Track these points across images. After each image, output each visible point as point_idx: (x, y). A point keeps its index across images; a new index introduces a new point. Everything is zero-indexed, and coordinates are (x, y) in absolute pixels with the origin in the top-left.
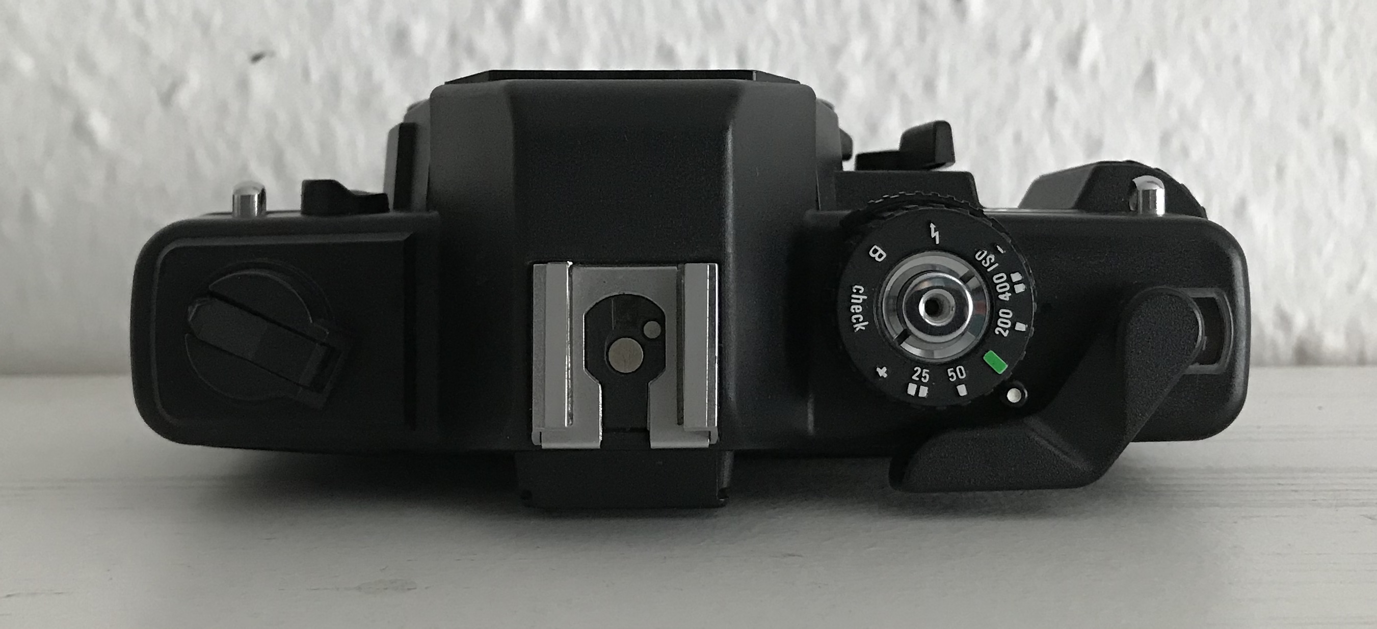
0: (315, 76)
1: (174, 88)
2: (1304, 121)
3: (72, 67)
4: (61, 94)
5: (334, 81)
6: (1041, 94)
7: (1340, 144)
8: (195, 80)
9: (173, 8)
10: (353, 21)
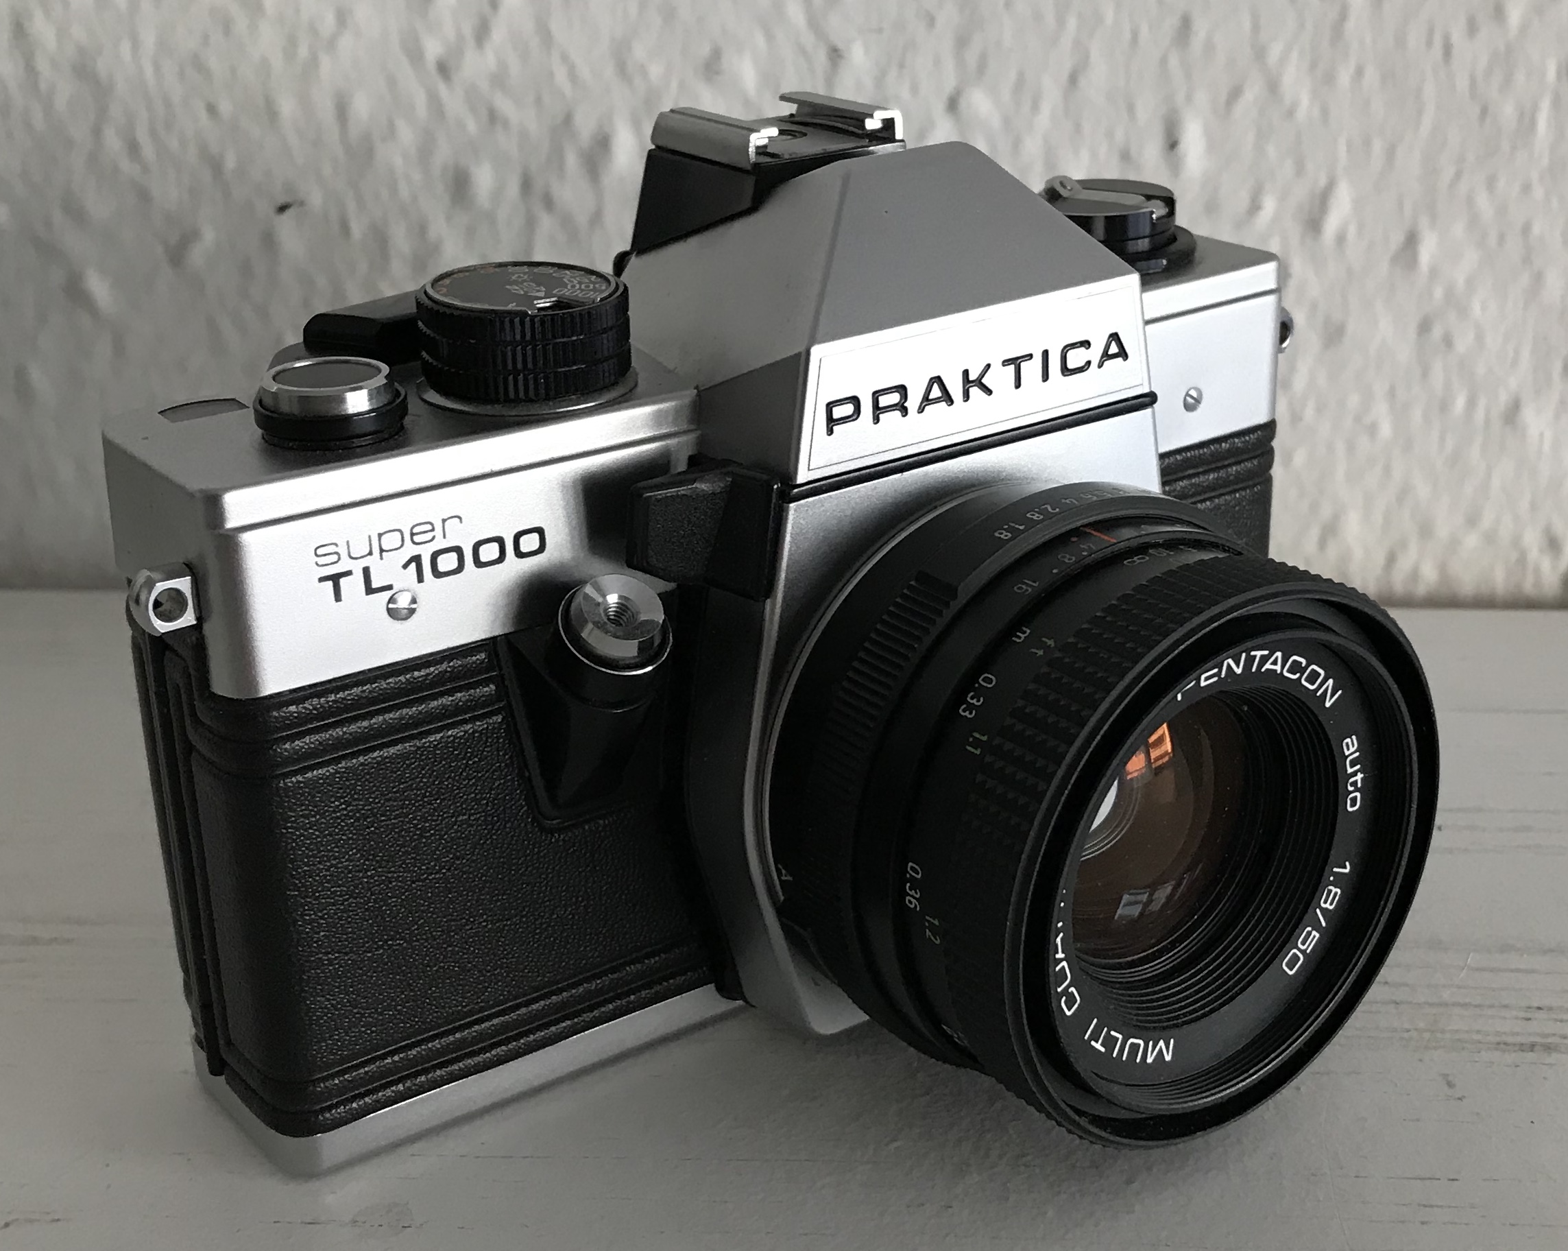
0: (356, 231)
1: (184, 243)
3: (58, 218)
4: (48, 250)
5: (379, 239)
8: (209, 236)
9: (174, 144)
10: (398, 161)
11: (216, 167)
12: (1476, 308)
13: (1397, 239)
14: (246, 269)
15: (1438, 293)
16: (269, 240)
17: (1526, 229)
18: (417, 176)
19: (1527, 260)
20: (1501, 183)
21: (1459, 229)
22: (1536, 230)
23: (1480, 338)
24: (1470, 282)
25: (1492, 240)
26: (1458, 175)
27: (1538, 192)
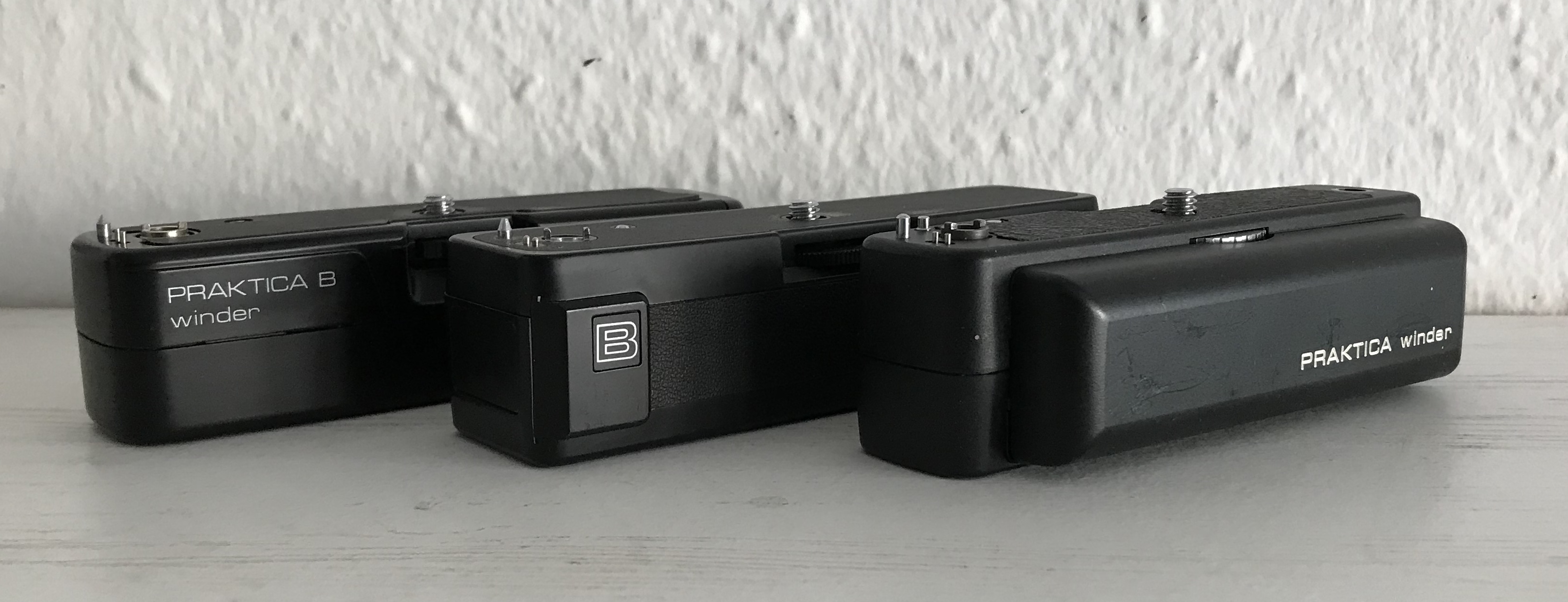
0: (633, 77)
1: (523, 85)
2: (1412, 122)
3: (444, 67)
4: (436, 89)
5: (648, 84)
6: (1205, 97)
7: (1439, 140)
8: (540, 80)
9: (522, 22)
10: (663, 34)
11: (548, 37)
12: (1332, 122)
13: (1281, 78)
14: (561, 102)
15: (1308, 113)
16: (578, 83)
17: (1360, 72)
18: (673, 43)
19: (1362, 91)
20: (1344, 44)
21: (1319, 71)
22: (1367, 72)
23: (1334, 141)
24: (1328, 107)
25: (1340, 79)
26: (1317, 38)
27: (1367, 47)
